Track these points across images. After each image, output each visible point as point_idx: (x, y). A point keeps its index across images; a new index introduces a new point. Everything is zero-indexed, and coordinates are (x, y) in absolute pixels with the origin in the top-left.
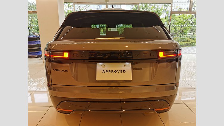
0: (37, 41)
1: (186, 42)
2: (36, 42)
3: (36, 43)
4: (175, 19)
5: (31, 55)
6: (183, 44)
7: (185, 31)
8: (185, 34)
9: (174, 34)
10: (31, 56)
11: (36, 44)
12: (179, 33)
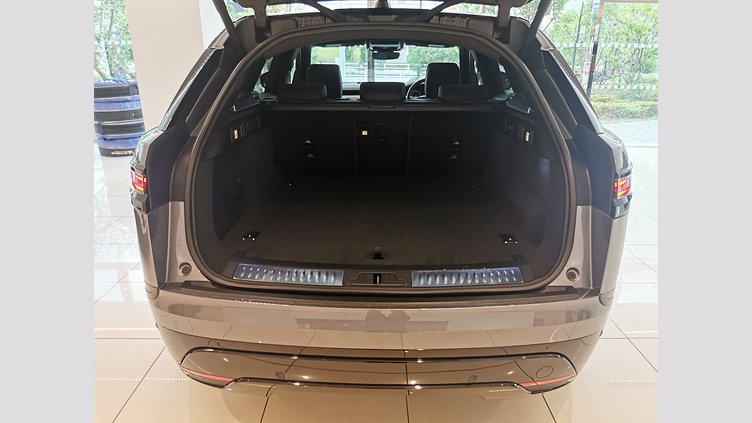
0: (129, 98)
1: (652, 103)
2: (128, 101)
3: (128, 104)
4: (615, 15)
5: (111, 146)
6: (639, 109)
7: (648, 61)
8: (647, 71)
9: (609, 73)
10: (113, 150)
11: (128, 107)
12: (628, 66)
